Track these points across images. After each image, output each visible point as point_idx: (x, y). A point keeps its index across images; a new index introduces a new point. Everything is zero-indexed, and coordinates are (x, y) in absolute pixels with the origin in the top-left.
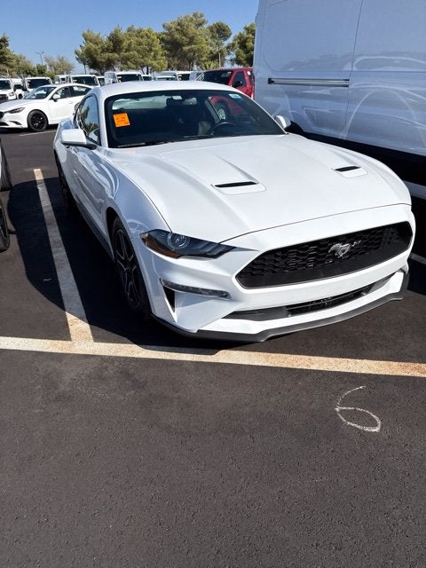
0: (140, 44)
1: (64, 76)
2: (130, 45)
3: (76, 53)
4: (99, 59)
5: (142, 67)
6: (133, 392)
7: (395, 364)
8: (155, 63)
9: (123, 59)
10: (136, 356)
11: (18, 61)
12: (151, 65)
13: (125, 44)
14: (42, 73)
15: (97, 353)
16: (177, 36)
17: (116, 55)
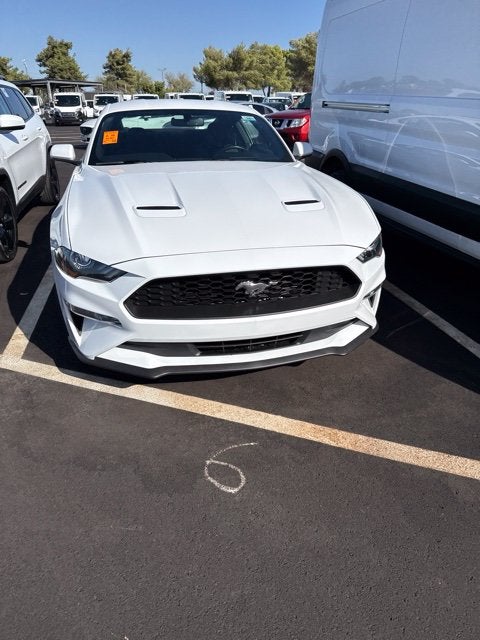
0: (263, 62)
1: (173, 94)
2: (251, 63)
3: (195, 70)
4: (218, 76)
5: (263, 87)
6: (20, 411)
7: (309, 425)
8: (278, 83)
9: (242, 78)
10: (49, 378)
11: (138, 78)
12: (273, 85)
13: (246, 63)
14: (159, 90)
15: (15, 370)
16: (304, 54)
17: (236, 74)
